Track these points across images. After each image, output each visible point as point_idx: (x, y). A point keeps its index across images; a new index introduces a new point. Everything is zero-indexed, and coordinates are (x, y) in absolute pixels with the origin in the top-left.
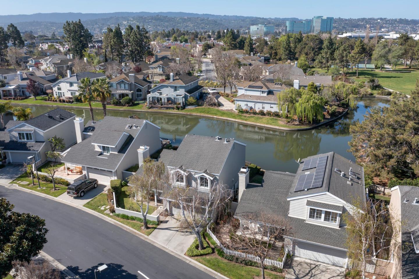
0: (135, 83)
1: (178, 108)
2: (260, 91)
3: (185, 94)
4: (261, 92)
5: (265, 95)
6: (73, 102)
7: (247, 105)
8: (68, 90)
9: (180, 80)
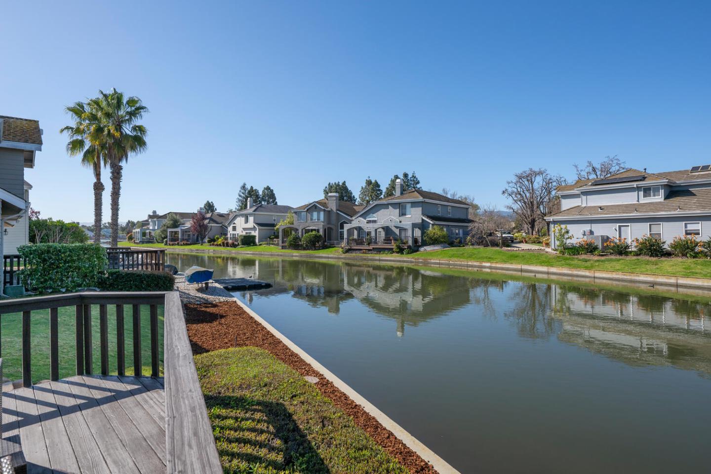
0: (337, 210)
1: (401, 251)
2: (638, 189)
3: (423, 219)
4: (641, 193)
5: (659, 198)
6: (238, 245)
7: (591, 232)
8: (243, 229)
9: (416, 192)
